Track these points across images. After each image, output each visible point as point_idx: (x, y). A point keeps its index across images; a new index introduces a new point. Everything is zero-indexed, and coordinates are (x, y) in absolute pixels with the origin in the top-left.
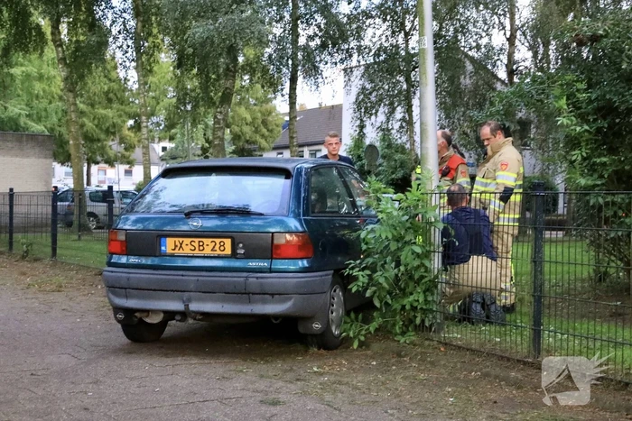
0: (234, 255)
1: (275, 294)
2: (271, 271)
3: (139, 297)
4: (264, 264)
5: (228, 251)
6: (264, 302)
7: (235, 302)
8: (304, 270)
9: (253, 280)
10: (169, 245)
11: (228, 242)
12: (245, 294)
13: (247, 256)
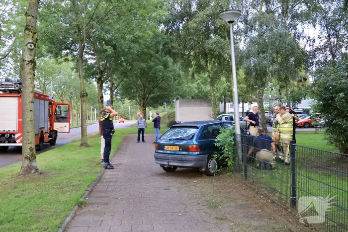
0: (179, 151)
1: (188, 161)
2: (188, 155)
3: (160, 161)
4: (187, 153)
5: (178, 150)
6: (187, 163)
7: (180, 163)
8: (198, 155)
9: (183, 157)
10: (166, 147)
11: (178, 147)
12: (182, 161)
13: (183, 151)
